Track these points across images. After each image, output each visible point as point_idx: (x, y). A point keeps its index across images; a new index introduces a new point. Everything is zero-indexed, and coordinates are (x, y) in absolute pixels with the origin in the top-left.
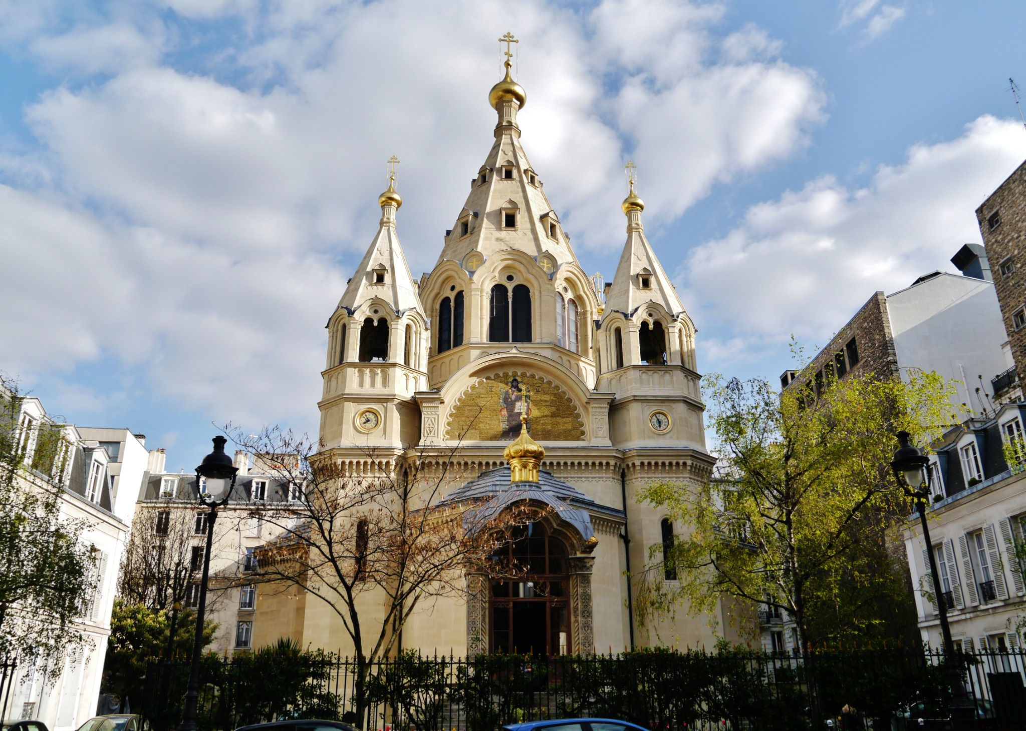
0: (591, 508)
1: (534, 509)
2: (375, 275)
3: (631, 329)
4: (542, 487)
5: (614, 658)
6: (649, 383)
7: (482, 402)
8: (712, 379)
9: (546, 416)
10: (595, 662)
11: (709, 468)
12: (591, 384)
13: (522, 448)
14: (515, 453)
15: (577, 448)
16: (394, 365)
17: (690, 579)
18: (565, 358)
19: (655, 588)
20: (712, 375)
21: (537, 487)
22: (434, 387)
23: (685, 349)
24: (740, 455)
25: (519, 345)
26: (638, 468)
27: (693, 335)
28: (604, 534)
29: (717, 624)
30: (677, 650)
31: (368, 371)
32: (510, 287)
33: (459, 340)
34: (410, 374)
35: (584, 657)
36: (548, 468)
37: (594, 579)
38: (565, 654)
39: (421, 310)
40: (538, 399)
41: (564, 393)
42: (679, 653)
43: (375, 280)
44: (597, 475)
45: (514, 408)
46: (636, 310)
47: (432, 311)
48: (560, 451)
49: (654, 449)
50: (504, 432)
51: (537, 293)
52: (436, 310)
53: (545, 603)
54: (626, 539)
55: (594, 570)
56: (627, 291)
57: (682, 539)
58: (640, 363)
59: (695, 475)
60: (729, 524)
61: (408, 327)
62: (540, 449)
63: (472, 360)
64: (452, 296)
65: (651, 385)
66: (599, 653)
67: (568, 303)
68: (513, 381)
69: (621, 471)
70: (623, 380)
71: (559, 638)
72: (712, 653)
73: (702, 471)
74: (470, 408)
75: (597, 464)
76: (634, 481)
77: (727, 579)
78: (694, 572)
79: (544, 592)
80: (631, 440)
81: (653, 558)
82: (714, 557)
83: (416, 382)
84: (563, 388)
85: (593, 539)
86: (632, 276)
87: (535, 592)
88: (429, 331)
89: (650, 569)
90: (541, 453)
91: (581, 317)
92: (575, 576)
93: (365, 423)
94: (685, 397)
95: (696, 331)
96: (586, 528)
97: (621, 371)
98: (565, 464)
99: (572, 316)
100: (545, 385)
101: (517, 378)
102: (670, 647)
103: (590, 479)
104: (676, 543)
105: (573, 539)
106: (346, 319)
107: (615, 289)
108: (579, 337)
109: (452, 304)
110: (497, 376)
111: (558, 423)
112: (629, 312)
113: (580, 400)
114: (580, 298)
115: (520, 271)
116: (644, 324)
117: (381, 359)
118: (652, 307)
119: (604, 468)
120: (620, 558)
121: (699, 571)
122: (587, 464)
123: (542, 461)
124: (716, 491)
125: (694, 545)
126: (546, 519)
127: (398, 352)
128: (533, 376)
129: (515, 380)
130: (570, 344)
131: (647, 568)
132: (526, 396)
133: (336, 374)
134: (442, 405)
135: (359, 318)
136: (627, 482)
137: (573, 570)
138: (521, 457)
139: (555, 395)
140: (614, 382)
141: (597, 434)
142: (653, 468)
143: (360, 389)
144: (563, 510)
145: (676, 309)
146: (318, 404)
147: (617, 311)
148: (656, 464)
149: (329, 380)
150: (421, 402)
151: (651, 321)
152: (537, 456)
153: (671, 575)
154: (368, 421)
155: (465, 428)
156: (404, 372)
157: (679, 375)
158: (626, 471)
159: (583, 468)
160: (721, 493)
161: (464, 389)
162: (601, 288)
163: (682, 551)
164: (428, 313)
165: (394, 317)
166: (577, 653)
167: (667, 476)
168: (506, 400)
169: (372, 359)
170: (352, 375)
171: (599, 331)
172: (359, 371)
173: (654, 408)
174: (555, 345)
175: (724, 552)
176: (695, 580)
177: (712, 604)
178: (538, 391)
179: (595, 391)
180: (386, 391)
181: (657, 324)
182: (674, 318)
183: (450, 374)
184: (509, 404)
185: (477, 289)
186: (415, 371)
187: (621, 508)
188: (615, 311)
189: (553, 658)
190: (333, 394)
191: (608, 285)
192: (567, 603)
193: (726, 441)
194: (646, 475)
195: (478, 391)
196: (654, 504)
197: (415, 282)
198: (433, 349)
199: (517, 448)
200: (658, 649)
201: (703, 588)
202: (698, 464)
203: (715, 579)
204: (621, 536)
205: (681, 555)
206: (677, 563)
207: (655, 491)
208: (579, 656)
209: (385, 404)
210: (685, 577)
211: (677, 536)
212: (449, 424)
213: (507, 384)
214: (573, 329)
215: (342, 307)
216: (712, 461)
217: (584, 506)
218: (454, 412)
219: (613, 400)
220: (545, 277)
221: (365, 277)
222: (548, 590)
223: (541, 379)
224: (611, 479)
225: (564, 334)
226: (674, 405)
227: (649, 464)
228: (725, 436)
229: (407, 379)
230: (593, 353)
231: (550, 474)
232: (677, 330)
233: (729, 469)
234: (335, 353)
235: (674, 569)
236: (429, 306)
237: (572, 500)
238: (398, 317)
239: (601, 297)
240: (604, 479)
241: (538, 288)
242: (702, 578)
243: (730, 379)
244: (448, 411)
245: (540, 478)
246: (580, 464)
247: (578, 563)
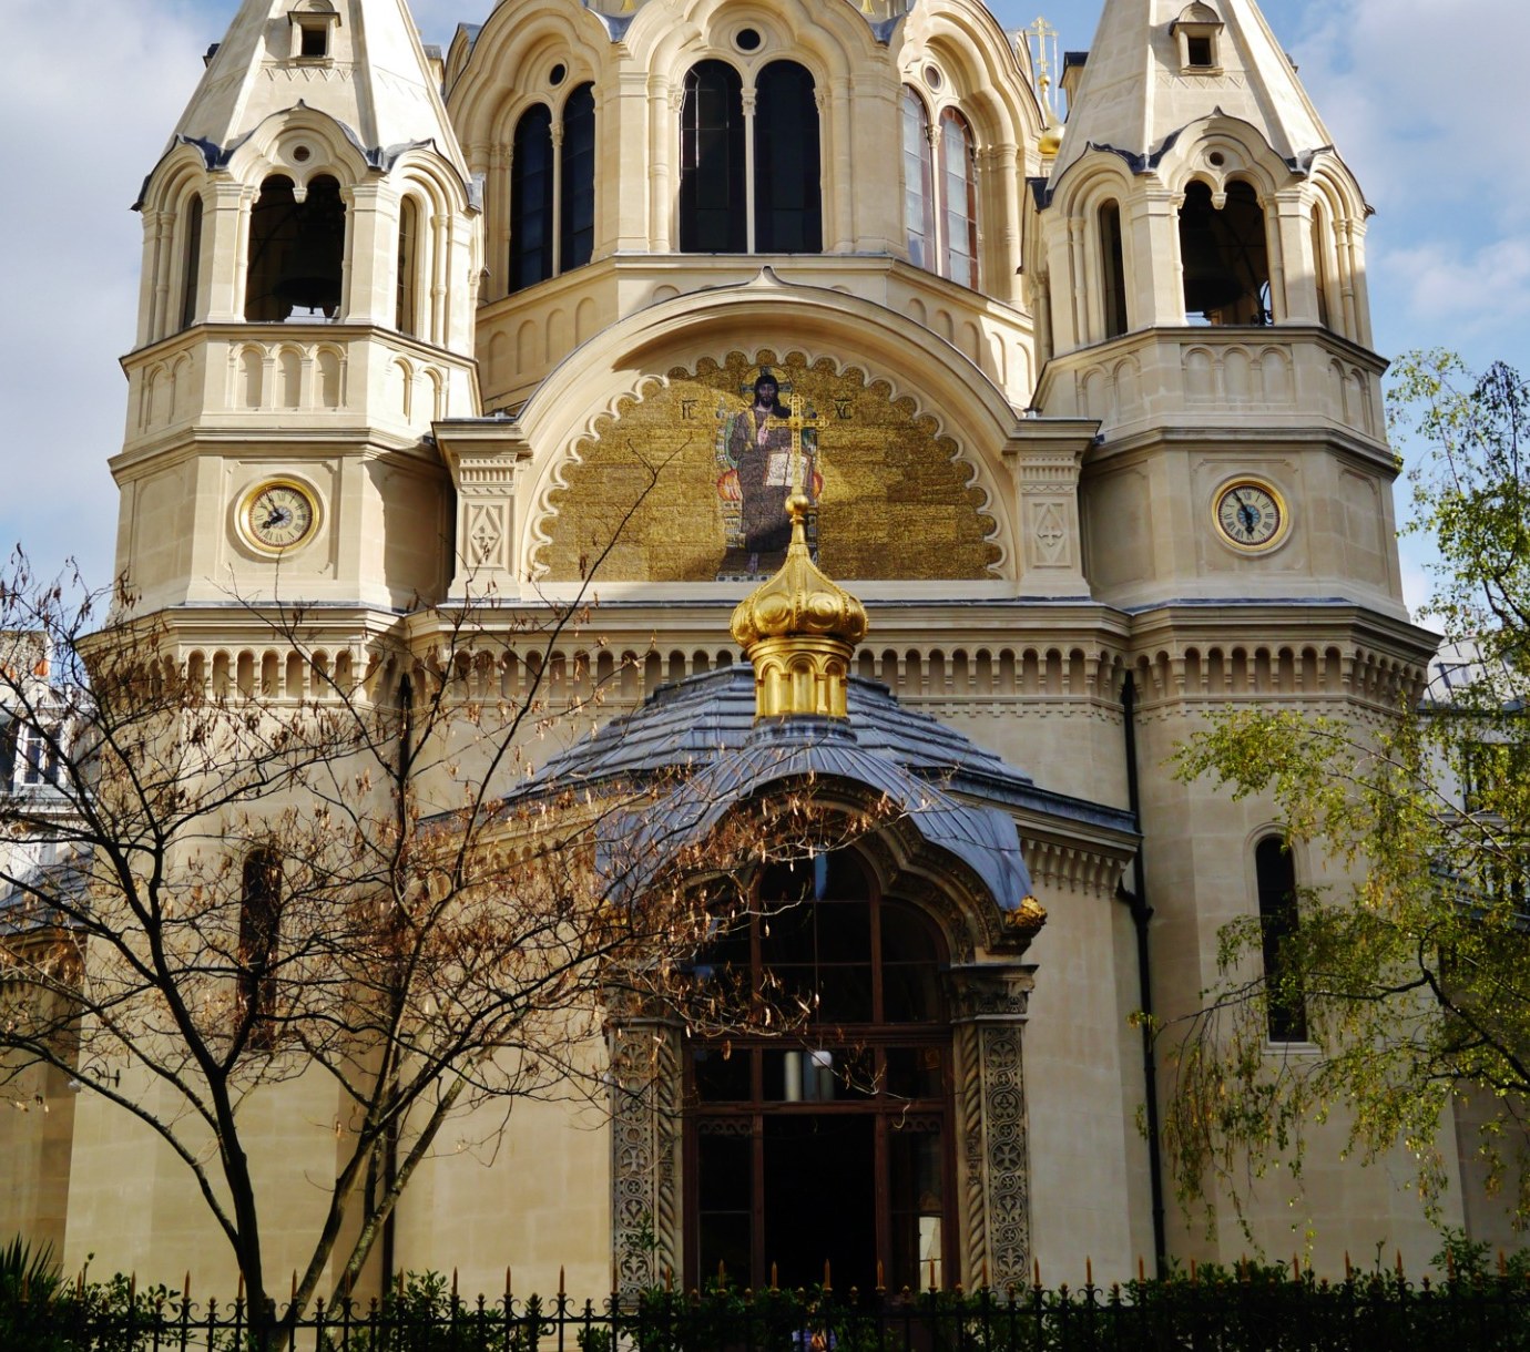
0: (1022, 802)
1: (832, 806)
2: (297, 31)
3: (1153, 208)
4: (859, 733)
5: (1103, 1300)
6: (1212, 387)
7: (658, 456)
8: (1426, 370)
9: (872, 499)
10: (1040, 1314)
11: (1414, 669)
12: (1019, 393)
13: (791, 605)
14: (767, 621)
15: (973, 605)
16: (364, 331)
17: (1354, 1033)
18: (932, 305)
19: (1237, 1066)
20: (1425, 356)
21: (844, 734)
22: (498, 404)
23: (1333, 272)
24: (1518, 621)
25: (779, 262)
26: (1178, 669)
27: (1359, 226)
28: (1066, 888)
29: (1444, 1183)
30: (1311, 1274)
31: (275, 352)
32: (748, 68)
33: (578, 248)
34: (416, 363)
35: (1001, 1298)
36: (878, 671)
37: (1030, 1038)
38: (939, 1286)
39: (450, 147)
40: (844, 441)
41: (931, 420)
42: (1318, 1283)
43: (297, 50)
44: (1042, 695)
45: (764, 472)
46: (1169, 142)
47: (489, 151)
48: (916, 613)
49: (1230, 607)
50: (731, 553)
51: (838, 90)
52: (503, 146)
53: (869, 1119)
54: (1138, 906)
55: (1033, 1010)
56: (1139, 79)
57: (1326, 901)
58: (1183, 319)
59: (1367, 692)
60: (1481, 853)
61: (409, 206)
62: (852, 609)
63: (622, 313)
64: (555, 99)
65: (1221, 393)
66: (1051, 1284)
67: (942, 122)
68: (760, 382)
69: (1122, 679)
70: (1127, 376)
71: (917, 1236)
72: (1426, 1283)
73: (1392, 677)
74: (619, 474)
75: (1042, 656)
76: (1164, 711)
77: (1477, 1036)
78: (1370, 1011)
79: (866, 1082)
80: (1153, 576)
81: (1231, 967)
82: (1431, 960)
83: (437, 390)
84: (927, 405)
85: (1031, 905)
86: (1156, 30)
87: (838, 1084)
88: (479, 219)
89: (1218, 1004)
90: (855, 621)
91: (986, 166)
92: (969, 1031)
93: (266, 525)
94: (1335, 433)
95: (1369, 212)
96: (1008, 868)
97: (1119, 348)
98: (937, 656)
99: (957, 165)
100: (866, 397)
101: (774, 372)
102: (1288, 1260)
103: (1019, 708)
104: (1306, 915)
105: (962, 906)
106: (201, 181)
107: (1098, 74)
108: (980, 236)
109: (556, 127)
110: (707, 367)
111: (911, 522)
112: (1146, 151)
113: (983, 444)
114: (980, 103)
115: (780, 16)
116: (1197, 191)
117: (319, 311)
118: (1223, 132)
119: (1066, 669)
120: (1118, 968)
121: (1383, 1010)
122: (1007, 656)
123: (859, 648)
124: (1439, 746)
125: (1368, 924)
126: (871, 839)
127: (376, 288)
128: (826, 366)
129: (767, 379)
130: (949, 258)
131: (1209, 1000)
132: (805, 432)
133: (171, 362)
134: (524, 464)
135: (247, 173)
136: (1142, 717)
137: (964, 1008)
138: (789, 634)
139: (900, 426)
140: (1095, 382)
141: (1040, 557)
142: (1228, 669)
143: (251, 411)
144: (928, 808)
145: (1302, 137)
146: (111, 462)
147: (1106, 148)
148: (1239, 655)
149: (148, 384)
150: (455, 456)
151: (1218, 179)
152: (843, 630)
153: (1287, 1023)
154: (277, 518)
155: (605, 539)
156: (396, 356)
157: (1312, 360)
158: (1137, 679)
159: (996, 670)
160: (1455, 751)
161: (596, 409)
162: (1050, 71)
163: (1327, 944)
164: (477, 156)
165: (361, 169)
166: (977, 1284)
167: (1275, 694)
168: (737, 445)
169: (288, 313)
170: (223, 366)
171: (1047, 215)
172: (246, 352)
173: (1231, 469)
174: (901, 262)
175: (1469, 946)
176: (1370, 1037)
177: (1429, 1120)
178: (842, 416)
179: (1033, 415)
180: (337, 418)
181: (1239, 189)
182: (1295, 170)
183: (551, 359)
184: (749, 462)
185: (636, 78)
186: (433, 350)
187: (1120, 801)
188: (1098, 148)
189: (898, 1301)
190: (159, 430)
191: (1075, 60)
192: (944, 1121)
193: (1470, 576)
194: (1204, 694)
195: (645, 416)
196: (1232, 784)
197: (432, 55)
198: (493, 279)
199: (775, 603)
200: (1246, 1269)
201: (1395, 1067)
202: (1379, 656)
203: (1435, 1035)
204: (1121, 895)
205: (1323, 955)
206: (1309, 981)
207: (1239, 742)
208: (984, 1293)
209: (334, 463)
210: (1338, 1031)
211: (1310, 894)
212: (547, 527)
213: (741, 392)
214: (958, 207)
215: (188, 140)
216: (1423, 645)
217: (997, 796)
218: (566, 485)
219: (1094, 444)
220: (865, 36)
221: (262, 40)
222: (879, 1075)
223: (854, 374)
224: (1089, 708)
225: (928, 225)
226: (1296, 460)
227: (1216, 654)
228: (1468, 561)
229: (407, 379)
230: (1026, 289)
231: (884, 691)
232: (1305, 211)
233: (1479, 667)
234: (166, 292)
235: (1300, 1003)
236: (477, 134)
237: (960, 777)
238: (376, 172)
239: (1052, 99)
240: (1066, 708)
241: (844, 73)
242: (1393, 1032)
243: (1483, 369)
244: (544, 485)
245: (851, 706)
246: (983, 656)
247: (979, 986)
